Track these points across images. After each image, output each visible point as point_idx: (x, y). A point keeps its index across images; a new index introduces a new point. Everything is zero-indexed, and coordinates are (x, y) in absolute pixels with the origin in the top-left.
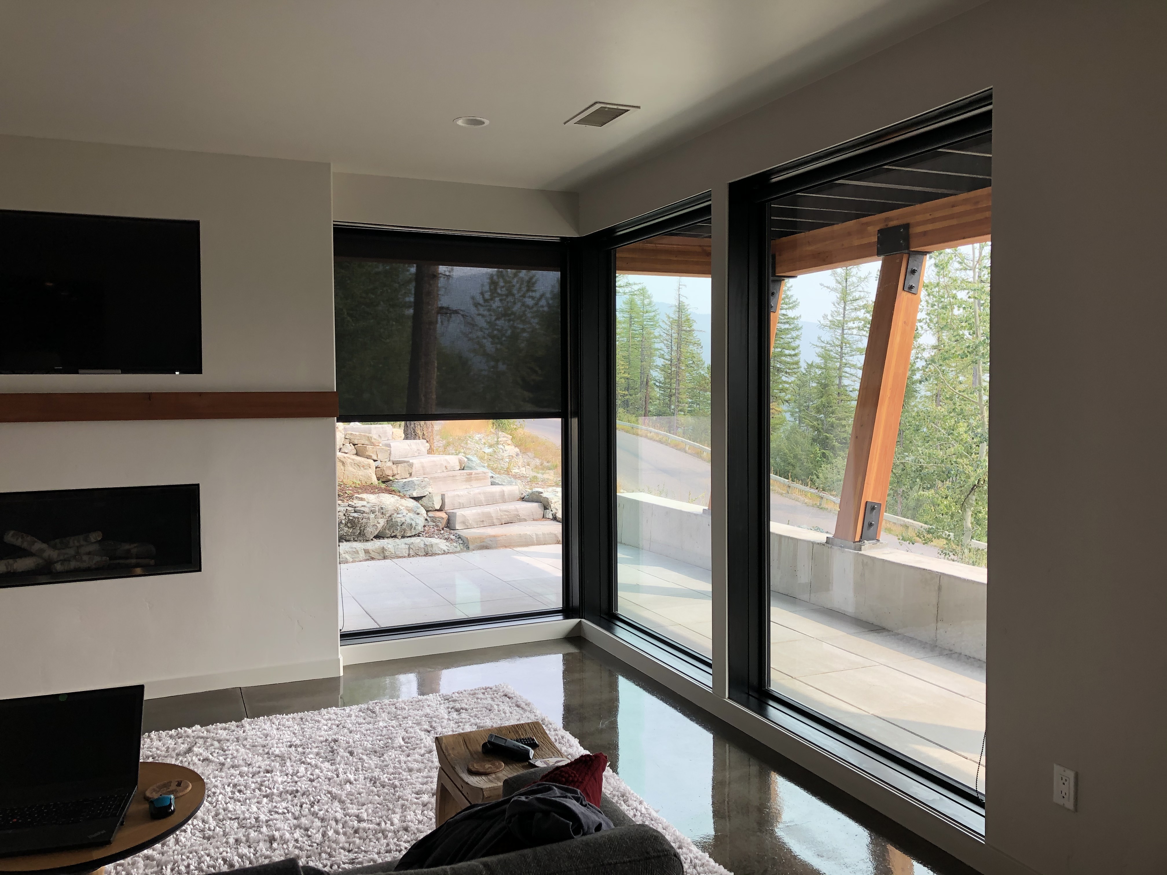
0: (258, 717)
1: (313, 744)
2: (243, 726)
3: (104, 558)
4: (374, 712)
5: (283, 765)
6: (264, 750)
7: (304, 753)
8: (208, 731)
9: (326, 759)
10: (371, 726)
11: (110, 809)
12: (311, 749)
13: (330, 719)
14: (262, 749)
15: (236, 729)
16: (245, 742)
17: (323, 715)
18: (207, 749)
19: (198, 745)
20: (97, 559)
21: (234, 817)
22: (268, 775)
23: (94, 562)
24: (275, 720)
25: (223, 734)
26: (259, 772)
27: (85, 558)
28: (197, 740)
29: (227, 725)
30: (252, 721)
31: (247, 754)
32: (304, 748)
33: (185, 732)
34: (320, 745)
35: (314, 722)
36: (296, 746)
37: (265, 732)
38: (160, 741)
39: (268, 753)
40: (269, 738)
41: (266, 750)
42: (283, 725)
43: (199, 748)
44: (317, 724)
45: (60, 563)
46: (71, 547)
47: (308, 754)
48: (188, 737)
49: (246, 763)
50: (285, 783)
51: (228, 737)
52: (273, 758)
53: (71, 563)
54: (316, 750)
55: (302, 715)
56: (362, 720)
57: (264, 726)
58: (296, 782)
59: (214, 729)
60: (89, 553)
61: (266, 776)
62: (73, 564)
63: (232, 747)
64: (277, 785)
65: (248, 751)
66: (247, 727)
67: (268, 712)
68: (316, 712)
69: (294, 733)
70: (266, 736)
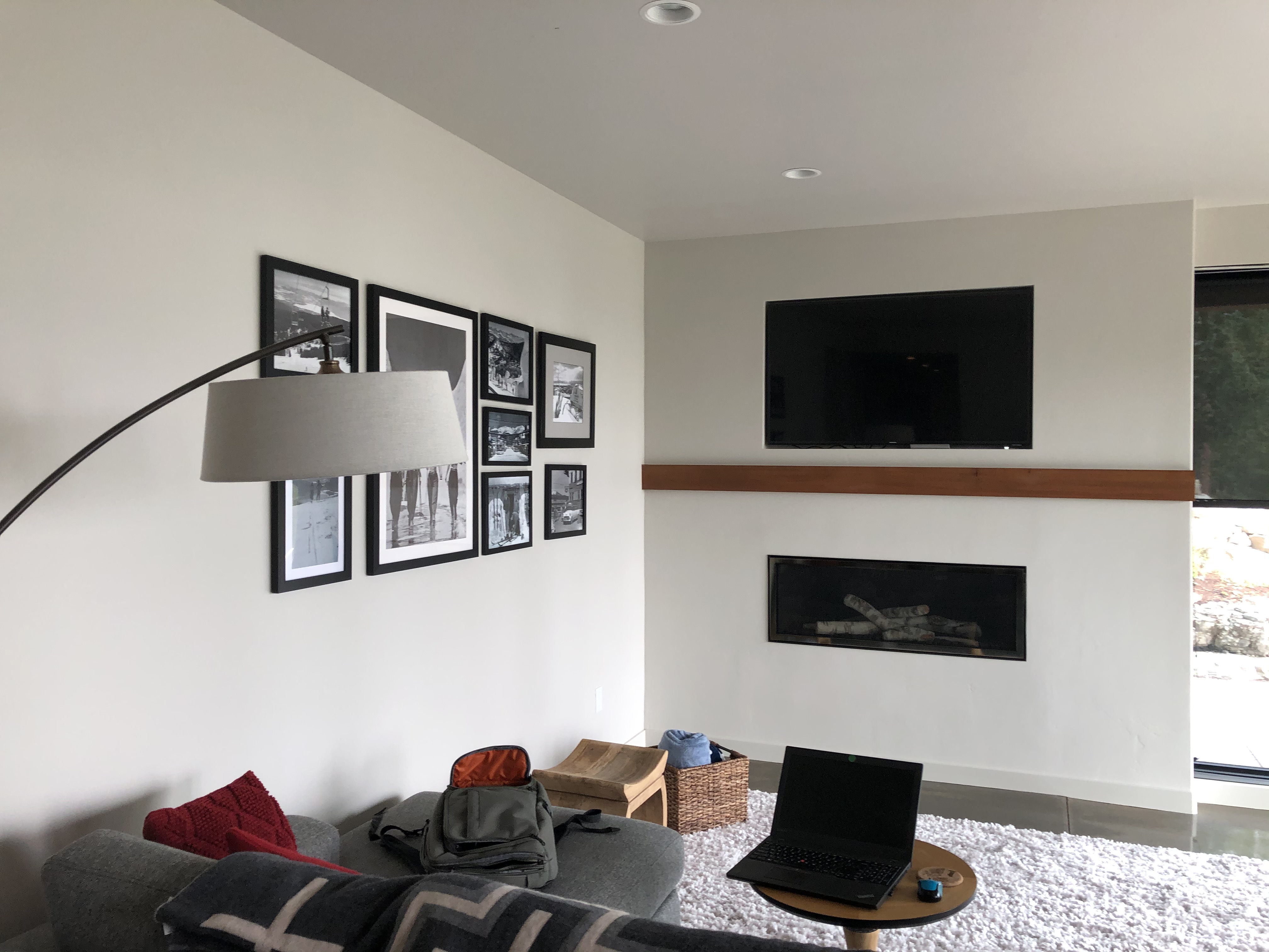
0: (1080, 835)
1: (1140, 884)
2: (1061, 840)
3: (930, 632)
4: (1227, 868)
5: (1099, 897)
6: (1080, 874)
7: (1128, 891)
8: (1022, 834)
9: (1153, 906)
10: (1219, 884)
11: (882, 876)
12: (1137, 888)
13: (1167, 861)
14: (1079, 871)
15: (1053, 841)
16: (1060, 858)
17: (1159, 853)
18: (1017, 853)
19: (1009, 846)
20: (923, 632)
21: (1034, 935)
22: (1080, 902)
23: (921, 634)
24: (1099, 844)
25: (1038, 842)
26: (1070, 896)
27: (913, 630)
28: (1009, 841)
29: (1043, 834)
30: (1073, 838)
31: (1060, 872)
32: (1128, 886)
33: (998, 828)
34: (1149, 887)
35: (1146, 858)
36: (1119, 880)
37: (1084, 853)
38: (972, 830)
39: (1084, 878)
40: (1088, 861)
41: (1083, 875)
42: (1108, 853)
43: (1010, 849)
44: (1150, 862)
45: (890, 631)
46: (901, 618)
47: (1132, 893)
48: (1000, 834)
49: (1057, 881)
50: (1098, 918)
51: (1042, 847)
52: (1090, 886)
53: (900, 633)
54: (1144, 892)
55: (1133, 848)
56: (1208, 873)
57: (1085, 847)
58: (1111, 920)
59: (1029, 834)
60: (917, 626)
61: (1076, 903)
62: (902, 635)
63: (1045, 859)
64: (1088, 917)
65: (1062, 869)
66: (1066, 842)
67: (1094, 832)
68: (1152, 848)
69: (1120, 865)
70: (1086, 858)
